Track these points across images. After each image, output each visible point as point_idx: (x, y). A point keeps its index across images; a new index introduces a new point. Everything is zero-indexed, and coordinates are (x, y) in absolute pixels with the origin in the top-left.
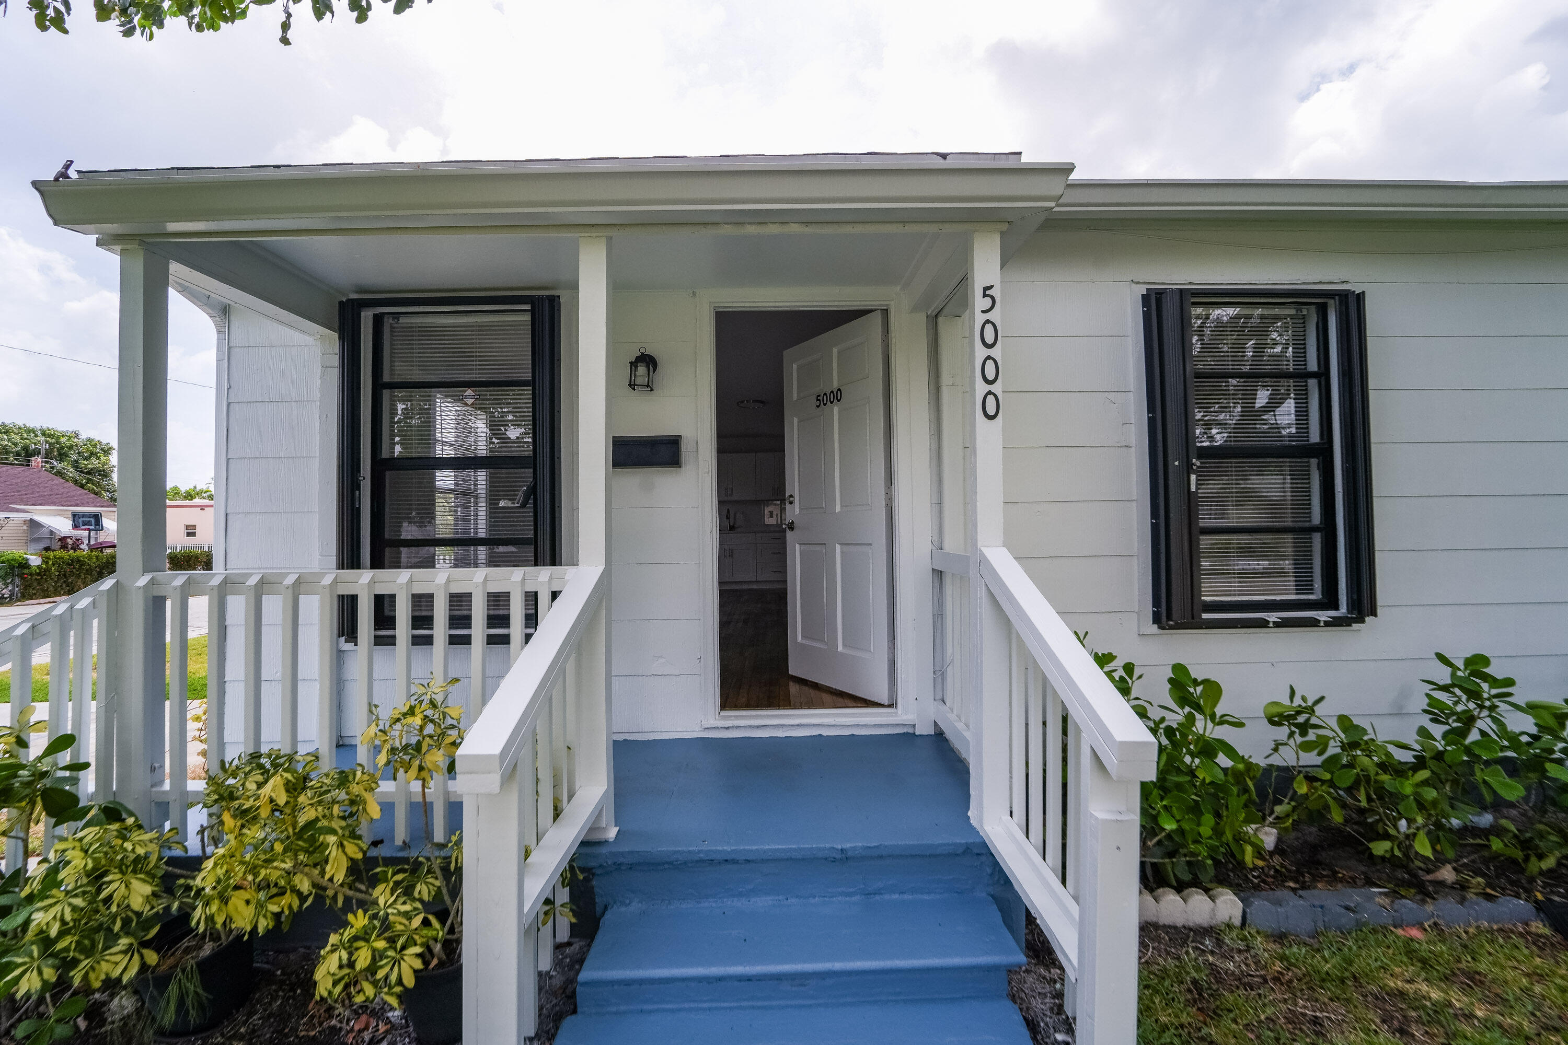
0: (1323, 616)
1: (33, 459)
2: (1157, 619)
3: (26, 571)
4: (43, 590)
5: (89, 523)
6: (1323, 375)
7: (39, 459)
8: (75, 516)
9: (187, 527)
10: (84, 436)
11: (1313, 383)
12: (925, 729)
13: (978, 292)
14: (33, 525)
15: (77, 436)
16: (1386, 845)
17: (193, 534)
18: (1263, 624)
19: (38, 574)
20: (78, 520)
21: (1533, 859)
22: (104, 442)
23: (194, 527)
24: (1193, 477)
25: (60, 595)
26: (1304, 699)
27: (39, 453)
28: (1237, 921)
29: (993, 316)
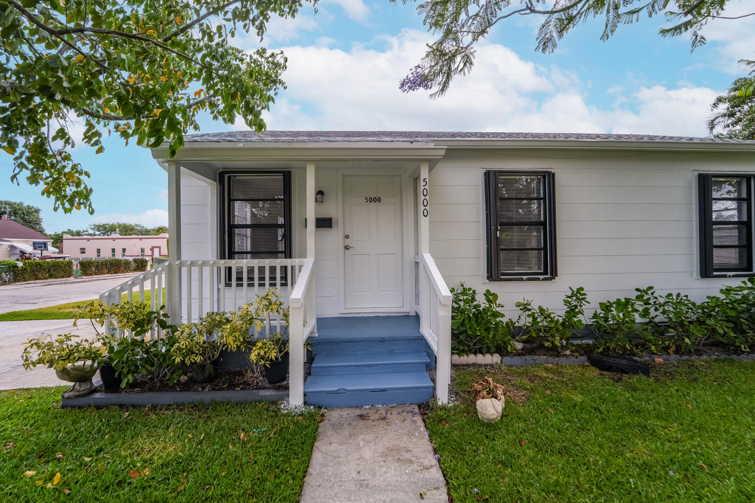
0: (541, 277)
1: (3, 216)
2: (488, 278)
3: (16, 269)
4: (24, 278)
5: (41, 247)
6: (544, 199)
7: (6, 216)
8: (34, 243)
9: (81, 249)
10: (25, 205)
11: (542, 201)
12: (412, 314)
13: (422, 180)
14: (13, 247)
15: (22, 204)
16: (548, 343)
17: (84, 253)
18: (522, 280)
19: (21, 270)
20: (35, 246)
21: (596, 349)
22: (35, 207)
23: (84, 249)
24: (498, 232)
25: (31, 280)
26: (528, 301)
27: (6, 213)
28: (499, 362)
29: (426, 187)
